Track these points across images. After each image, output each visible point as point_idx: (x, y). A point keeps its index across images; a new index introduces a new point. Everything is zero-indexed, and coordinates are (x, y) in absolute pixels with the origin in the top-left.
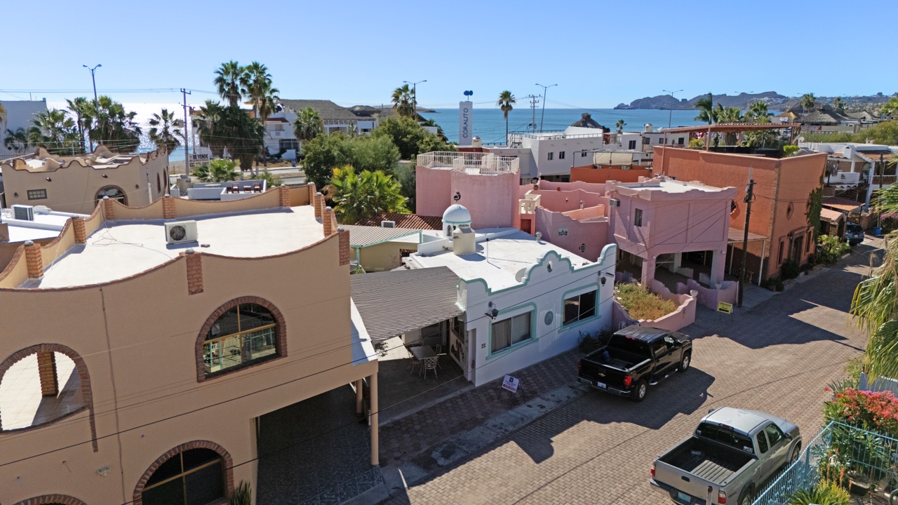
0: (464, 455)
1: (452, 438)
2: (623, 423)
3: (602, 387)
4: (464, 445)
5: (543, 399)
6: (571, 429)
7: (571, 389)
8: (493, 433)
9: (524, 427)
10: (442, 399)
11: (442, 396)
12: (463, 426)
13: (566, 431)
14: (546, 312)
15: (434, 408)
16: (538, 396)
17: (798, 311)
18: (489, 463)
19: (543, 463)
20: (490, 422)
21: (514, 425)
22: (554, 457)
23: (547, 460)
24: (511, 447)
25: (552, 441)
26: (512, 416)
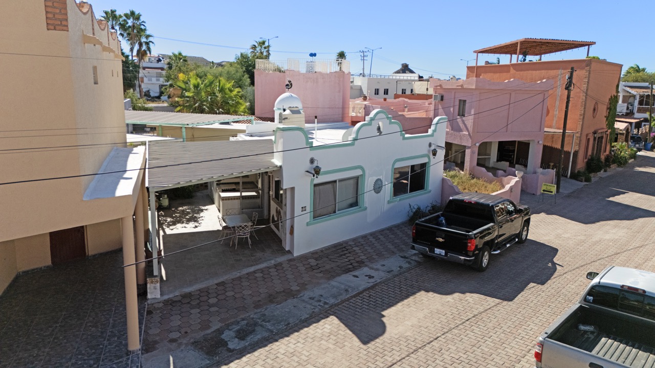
0: (266, 334)
1: (255, 313)
2: (468, 294)
3: (440, 254)
4: (269, 321)
5: (372, 268)
6: (406, 301)
7: (402, 259)
8: (309, 306)
9: (348, 300)
10: (252, 269)
11: (252, 266)
12: (271, 299)
13: (400, 304)
14: (375, 178)
15: (240, 278)
16: (366, 266)
17: (614, 196)
18: (299, 344)
19: (371, 345)
20: (307, 294)
21: (335, 297)
22: (386, 335)
23: (377, 340)
24: (331, 324)
25: (383, 316)
26: (334, 287)
